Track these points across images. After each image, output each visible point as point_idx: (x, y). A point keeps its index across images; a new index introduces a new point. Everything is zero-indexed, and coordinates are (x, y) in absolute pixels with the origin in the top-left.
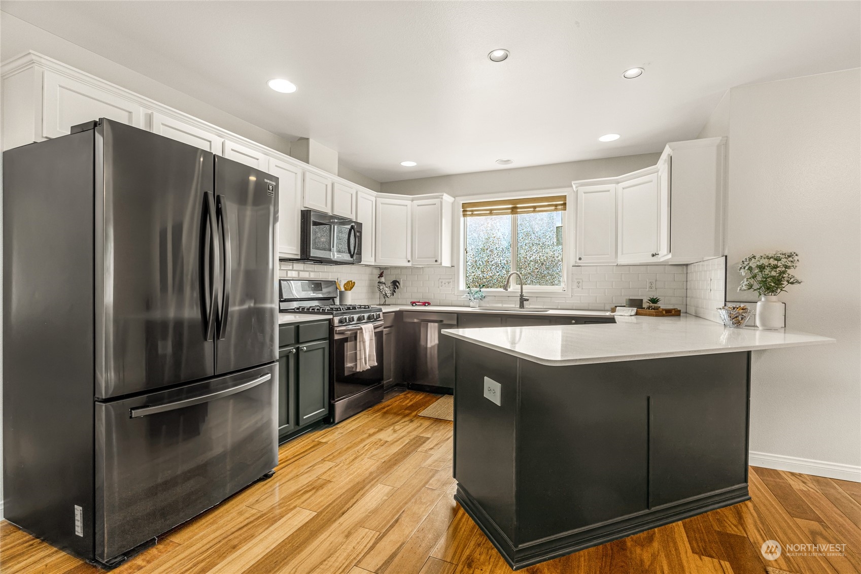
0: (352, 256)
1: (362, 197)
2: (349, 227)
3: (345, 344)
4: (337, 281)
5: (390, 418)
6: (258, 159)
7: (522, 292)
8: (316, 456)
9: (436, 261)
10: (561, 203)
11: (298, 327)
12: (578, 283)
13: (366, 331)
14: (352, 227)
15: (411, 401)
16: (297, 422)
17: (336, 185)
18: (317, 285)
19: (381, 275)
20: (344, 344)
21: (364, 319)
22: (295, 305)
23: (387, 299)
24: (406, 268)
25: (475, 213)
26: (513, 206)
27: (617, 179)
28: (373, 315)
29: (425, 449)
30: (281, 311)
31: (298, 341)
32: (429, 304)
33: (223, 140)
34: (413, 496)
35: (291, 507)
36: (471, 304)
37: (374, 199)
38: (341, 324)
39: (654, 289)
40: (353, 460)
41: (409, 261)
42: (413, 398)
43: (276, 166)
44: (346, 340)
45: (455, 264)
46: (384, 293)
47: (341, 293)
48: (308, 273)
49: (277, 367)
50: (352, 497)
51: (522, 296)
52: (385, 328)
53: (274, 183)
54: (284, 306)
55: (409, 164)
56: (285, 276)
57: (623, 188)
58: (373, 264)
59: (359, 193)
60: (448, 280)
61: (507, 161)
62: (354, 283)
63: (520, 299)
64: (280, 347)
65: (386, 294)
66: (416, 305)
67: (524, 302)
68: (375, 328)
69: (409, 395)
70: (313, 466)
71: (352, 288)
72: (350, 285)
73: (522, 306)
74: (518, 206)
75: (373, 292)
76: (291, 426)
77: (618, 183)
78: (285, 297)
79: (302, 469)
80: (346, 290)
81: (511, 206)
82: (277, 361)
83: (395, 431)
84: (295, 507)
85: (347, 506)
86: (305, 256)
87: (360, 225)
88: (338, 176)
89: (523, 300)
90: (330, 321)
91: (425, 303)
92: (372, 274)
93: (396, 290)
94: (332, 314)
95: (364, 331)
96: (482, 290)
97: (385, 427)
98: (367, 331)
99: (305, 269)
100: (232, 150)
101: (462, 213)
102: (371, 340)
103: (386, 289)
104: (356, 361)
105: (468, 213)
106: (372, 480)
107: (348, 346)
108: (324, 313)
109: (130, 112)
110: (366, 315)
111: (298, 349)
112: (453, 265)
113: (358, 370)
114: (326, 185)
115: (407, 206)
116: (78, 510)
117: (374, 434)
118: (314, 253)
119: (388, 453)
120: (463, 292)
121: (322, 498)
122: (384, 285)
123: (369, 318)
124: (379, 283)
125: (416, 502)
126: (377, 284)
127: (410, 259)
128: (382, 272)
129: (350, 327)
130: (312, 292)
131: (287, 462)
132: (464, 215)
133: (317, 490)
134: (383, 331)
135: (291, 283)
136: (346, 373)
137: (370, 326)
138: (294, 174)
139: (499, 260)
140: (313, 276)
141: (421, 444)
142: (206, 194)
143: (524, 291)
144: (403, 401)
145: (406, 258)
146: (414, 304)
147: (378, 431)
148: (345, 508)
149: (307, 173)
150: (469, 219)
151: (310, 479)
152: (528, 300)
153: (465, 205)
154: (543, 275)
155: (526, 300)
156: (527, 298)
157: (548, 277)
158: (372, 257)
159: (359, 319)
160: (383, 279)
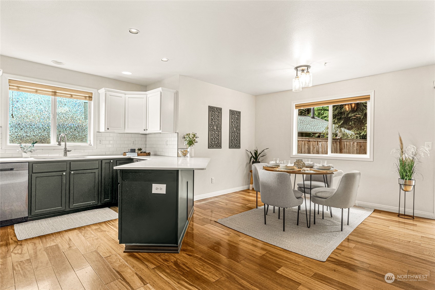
12: (100, 141)
39: (134, 144)
51: (65, 149)
57: (129, 98)
73: (65, 154)
74: (57, 91)
77: (125, 94)
154: (76, 136)
155: (69, 151)
156: (69, 150)
157: (79, 137)
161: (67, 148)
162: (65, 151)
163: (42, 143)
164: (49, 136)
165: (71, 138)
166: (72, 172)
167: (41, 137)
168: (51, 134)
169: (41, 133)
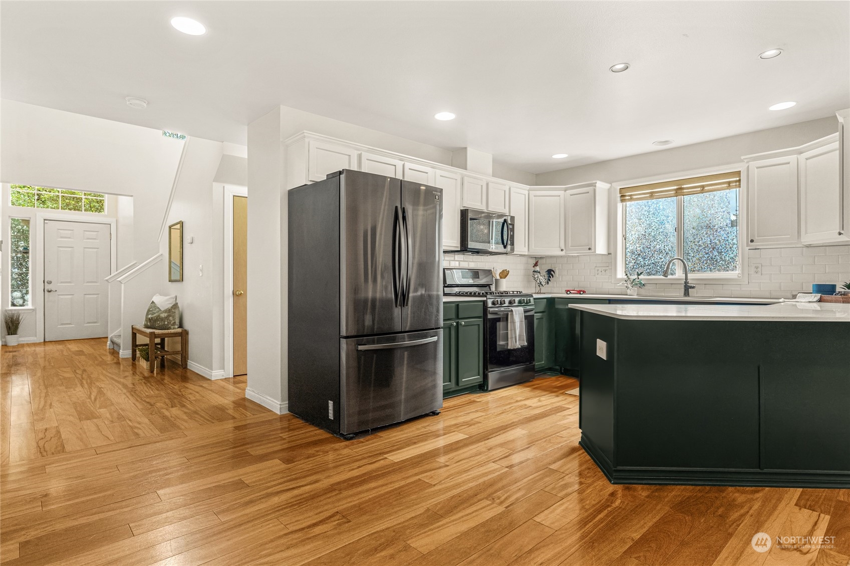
0: (505, 247)
1: (515, 192)
2: (502, 220)
3: (498, 323)
4: (493, 270)
5: (538, 392)
6: (427, 173)
8: (472, 408)
9: (590, 249)
10: (734, 180)
11: (458, 305)
14: (505, 221)
15: (561, 383)
16: (457, 383)
17: (490, 184)
18: (476, 273)
19: (536, 265)
20: (496, 324)
21: (515, 303)
22: (456, 290)
23: (541, 287)
24: (561, 257)
25: (635, 197)
26: (677, 187)
27: (798, 149)
28: (524, 300)
29: (564, 414)
30: (445, 294)
31: (458, 317)
32: (584, 292)
33: (403, 162)
34: (544, 438)
35: (452, 431)
36: (629, 292)
37: (526, 193)
38: (493, 306)
40: (500, 414)
41: (562, 250)
42: (564, 381)
43: (441, 176)
44: (499, 320)
45: (612, 251)
46: (539, 281)
47: (497, 280)
48: (467, 263)
49: (441, 331)
50: (497, 433)
52: (536, 313)
53: (439, 194)
54: (447, 290)
55: (560, 156)
56: (449, 266)
58: (527, 254)
59: (512, 189)
60: (604, 268)
61: (666, 142)
62: (509, 271)
63: (685, 286)
64: (444, 320)
65: (541, 283)
66: (570, 293)
67: (690, 290)
68: (525, 311)
69: (560, 379)
70: (469, 413)
71: (506, 276)
72: (504, 274)
75: (529, 281)
76: (452, 385)
78: (448, 282)
79: (460, 414)
80: (501, 278)
81: (676, 187)
82: (442, 328)
83: (540, 401)
84: (454, 431)
85: (492, 436)
86: (464, 248)
87: (513, 218)
88: (493, 176)
89: (687, 288)
90: (485, 303)
91: (580, 291)
92: (527, 264)
93: (551, 279)
94: (486, 296)
95: (514, 313)
96: (640, 277)
97: (532, 398)
98: (518, 314)
99: (465, 260)
100: (410, 169)
101: (619, 199)
102: (521, 321)
103: (541, 278)
104: (508, 340)
105: (627, 198)
106: (514, 426)
107: (500, 325)
108: (479, 295)
109: (349, 156)
110: (517, 300)
111: (457, 323)
112: (609, 253)
113: (509, 348)
114: (482, 186)
115: (559, 196)
116: (331, 403)
117: (521, 401)
118: (471, 245)
119: (530, 413)
120: (621, 280)
121: (474, 430)
122: (539, 274)
123: (520, 302)
124: (534, 272)
125: (545, 441)
126: (531, 273)
127: (563, 248)
128: (537, 261)
129: (502, 309)
130: (471, 279)
131: (449, 409)
132: (622, 201)
133: (470, 426)
134: (533, 315)
135: (453, 271)
136: (498, 350)
137: (521, 309)
138: (455, 180)
139: (663, 245)
140: (473, 265)
141: (561, 411)
142: (396, 207)
144: (554, 383)
145: (560, 247)
146: (569, 293)
147: (525, 400)
148: (490, 437)
149: (465, 177)
150: (628, 203)
151: (466, 420)
152: (693, 287)
153: (623, 191)
158: (525, 246)
159: (510, 302)
160: (537, 269)
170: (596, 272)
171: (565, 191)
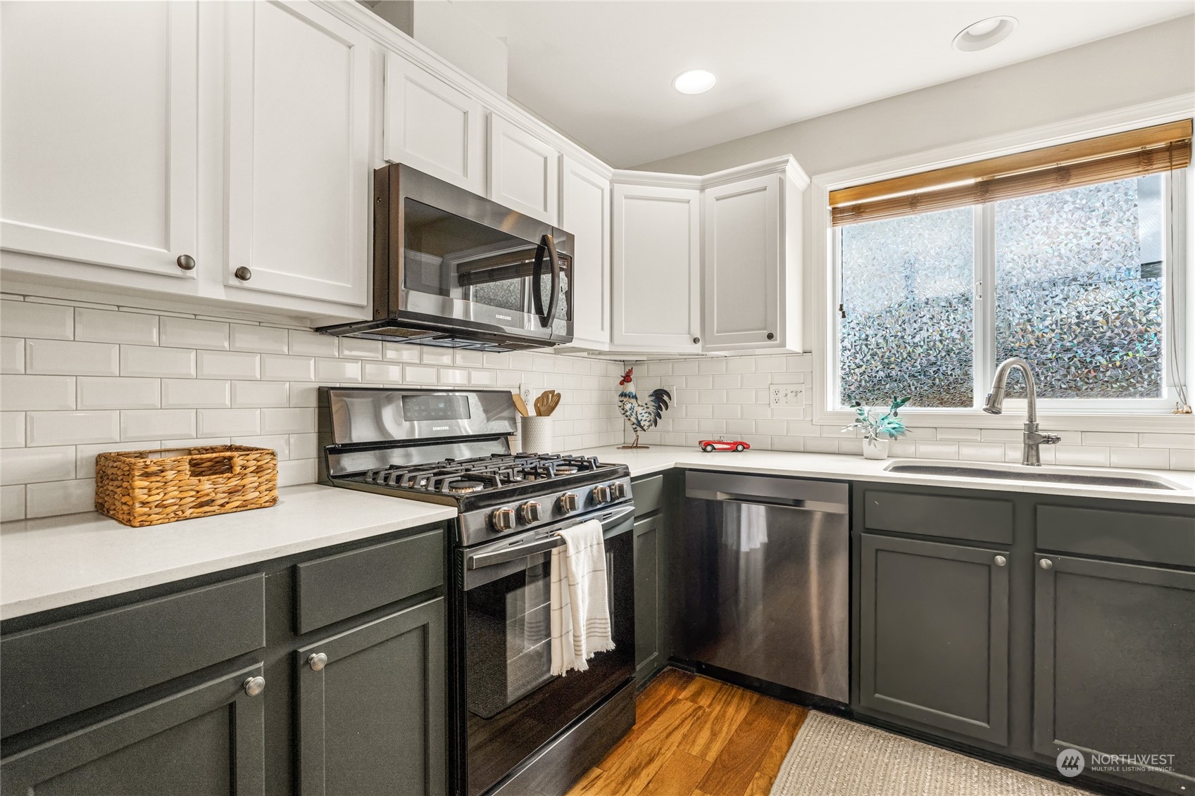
0: (545, 321)
1: (573, 174)
2: (537, 240)
3: (511, 596)
4: (516, 392)
7: (1031, 418)
9: (768, 337)
13: (577, 548)
14: (546, 242)
17: (495, 118)
19: (627, 379)
21: (573, 508)
23: (640, 433)
24: (692, 357)
26: (979, 179)
28: (603, 490)
32: (746, 446)
36: (868, 449)
37: (606, 185)
38: (488, 537)
41: (696, 341)
44: (512, 584)
45: (813, 346)
46: (633, 419)
47: (526, 420)
48: (434, 370)
51: (1031, 428)
52: (638, 518)
58: (606, 348)
59: (565, 159)
60: (795, 388)
62: (559, 395)
65: (639, 422)
66: (713, 450)
67: (1039, 444)
68: (606, 529)
71: (553, 409)
72: (548, 403)
73: (1032, 455)
80: (539, 414)
86: (385, 313)
87: (568, 240)
88: (507, 98)
89: (1034, 440)
90: (454, 529)
91: (737, 444)
92: (607, 375)
93: (663, 413)
95: (572, 548)
96: (900, 410)
98: (582, 546)
99: (425, 360)
101: (829, 218)
102: (595, 569)
103: (640, 410)
104: (548, 649)
105: (847, 213)
110: (581, 493)
112: (807, 349)
113: (553, 674)
114: (466, 114)
115: (688, 202)
122: (633, 401)
123: (590, 500)
124: (622, 395)
126: (617, 399)
127: (698, 335)
128: (629, 370)
132: (835, 220)
134: (631, 530)
137: (593, 525)
143: (1038, 414)
145: (689, 333)
146: (709, 448)
149: (394, 56)
150: (849, 228)
152: (1055, 440)
153: (838, 195)
154: (1091, 367)
155: (1048, 440)
156: (1052, 434)
157: (1108, 373)
158: (602, 329)
159: (558, 508)
160: (630, 388)
161: (1040, 427)
162: (1029, 438)
163: (942, 403)
164: (966, 374)
165: (1065, 376)
166: (1045, 563)
167: (937, 380)
168: (974, 365)
169: (935, 363)
170: (773, 396)
171: (702, 189)
